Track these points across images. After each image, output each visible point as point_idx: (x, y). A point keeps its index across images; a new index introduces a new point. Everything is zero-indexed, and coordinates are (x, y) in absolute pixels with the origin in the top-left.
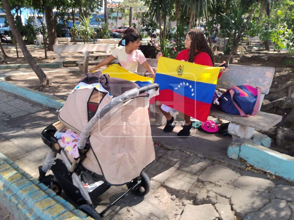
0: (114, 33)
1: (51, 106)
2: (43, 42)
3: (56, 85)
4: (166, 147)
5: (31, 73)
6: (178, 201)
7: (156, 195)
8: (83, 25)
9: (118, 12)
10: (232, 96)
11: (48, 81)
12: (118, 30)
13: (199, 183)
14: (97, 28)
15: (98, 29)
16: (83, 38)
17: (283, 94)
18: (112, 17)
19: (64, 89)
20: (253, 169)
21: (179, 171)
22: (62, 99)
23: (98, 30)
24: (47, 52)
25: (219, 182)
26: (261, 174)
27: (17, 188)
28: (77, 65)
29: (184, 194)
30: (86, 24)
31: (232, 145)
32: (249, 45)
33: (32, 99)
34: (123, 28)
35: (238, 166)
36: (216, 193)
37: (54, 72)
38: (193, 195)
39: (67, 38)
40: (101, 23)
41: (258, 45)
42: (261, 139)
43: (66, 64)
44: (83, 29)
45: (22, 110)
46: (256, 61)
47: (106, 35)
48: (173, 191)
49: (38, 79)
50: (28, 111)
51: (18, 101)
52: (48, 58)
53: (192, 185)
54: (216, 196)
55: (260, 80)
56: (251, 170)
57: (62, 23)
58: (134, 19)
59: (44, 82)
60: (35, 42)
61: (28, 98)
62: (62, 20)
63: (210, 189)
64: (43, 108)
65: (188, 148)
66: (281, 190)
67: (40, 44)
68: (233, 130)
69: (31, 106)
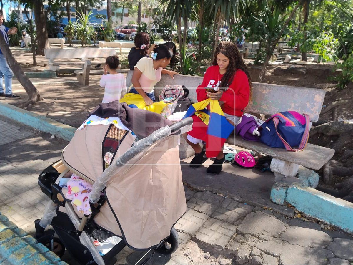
0: (119, 33)
1: (44, 131)
2: (31, 43)
3: (49, 101)
4: (194, 187)
5: (17, 85)
6: (213, 260)
7: (186, 252)
8: (81, 23)
9: (123, 7)
10: (276, 126)
11: (39, 96)
12: (124, 30)
13: (238, 235)
14: (97, 27)
15: (99, 28)
16: (81, 39)
17: (328, 117)
18: (116, 13)
19: (60, 107)
20: (303, 216)
21: (212, 220)
22: (59, 122)
23: (99, 30)
24: (36, 56)
25: (262, 234)
26: (313, 223)
27: (8, 251)
28: (75, 75)
29: (220, 250)
30: (84, 21)
31: (277, 186)
32: (281, 52)
33: (19, 121)
34: (130, 28)
35: (285, 213)
36: (261, 250)
37: (46, 84)
38: (231, 252)
39: (60, 39)
40: (102, 20)
41: (291, 52)
42: (307, 176)
43: (61, 74)
44: (80, 27)
45: (7, 136)
46: (292, 74)
47: (109, 37)
48: (206, 247)
49: (25, 93)
50: (15, 137)
51: (2, 123)
52: (37, 64)
53: (230, 238)
54: (262, 254)
55: (308, 105)
56: (300, 218)
57: (54, 20)
58: (143, 17)
59: (34, 97)
60: (21, 43)
61: (14, 119)
62: (55, 16)
63: (253, 244)
64: (33, 133)
65: (221, 189)
66: (340, 245)
67: (27, 45)
68: (277, 168)
69: (18, 130)
